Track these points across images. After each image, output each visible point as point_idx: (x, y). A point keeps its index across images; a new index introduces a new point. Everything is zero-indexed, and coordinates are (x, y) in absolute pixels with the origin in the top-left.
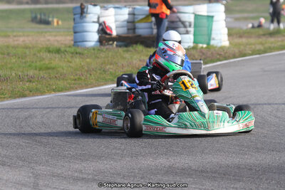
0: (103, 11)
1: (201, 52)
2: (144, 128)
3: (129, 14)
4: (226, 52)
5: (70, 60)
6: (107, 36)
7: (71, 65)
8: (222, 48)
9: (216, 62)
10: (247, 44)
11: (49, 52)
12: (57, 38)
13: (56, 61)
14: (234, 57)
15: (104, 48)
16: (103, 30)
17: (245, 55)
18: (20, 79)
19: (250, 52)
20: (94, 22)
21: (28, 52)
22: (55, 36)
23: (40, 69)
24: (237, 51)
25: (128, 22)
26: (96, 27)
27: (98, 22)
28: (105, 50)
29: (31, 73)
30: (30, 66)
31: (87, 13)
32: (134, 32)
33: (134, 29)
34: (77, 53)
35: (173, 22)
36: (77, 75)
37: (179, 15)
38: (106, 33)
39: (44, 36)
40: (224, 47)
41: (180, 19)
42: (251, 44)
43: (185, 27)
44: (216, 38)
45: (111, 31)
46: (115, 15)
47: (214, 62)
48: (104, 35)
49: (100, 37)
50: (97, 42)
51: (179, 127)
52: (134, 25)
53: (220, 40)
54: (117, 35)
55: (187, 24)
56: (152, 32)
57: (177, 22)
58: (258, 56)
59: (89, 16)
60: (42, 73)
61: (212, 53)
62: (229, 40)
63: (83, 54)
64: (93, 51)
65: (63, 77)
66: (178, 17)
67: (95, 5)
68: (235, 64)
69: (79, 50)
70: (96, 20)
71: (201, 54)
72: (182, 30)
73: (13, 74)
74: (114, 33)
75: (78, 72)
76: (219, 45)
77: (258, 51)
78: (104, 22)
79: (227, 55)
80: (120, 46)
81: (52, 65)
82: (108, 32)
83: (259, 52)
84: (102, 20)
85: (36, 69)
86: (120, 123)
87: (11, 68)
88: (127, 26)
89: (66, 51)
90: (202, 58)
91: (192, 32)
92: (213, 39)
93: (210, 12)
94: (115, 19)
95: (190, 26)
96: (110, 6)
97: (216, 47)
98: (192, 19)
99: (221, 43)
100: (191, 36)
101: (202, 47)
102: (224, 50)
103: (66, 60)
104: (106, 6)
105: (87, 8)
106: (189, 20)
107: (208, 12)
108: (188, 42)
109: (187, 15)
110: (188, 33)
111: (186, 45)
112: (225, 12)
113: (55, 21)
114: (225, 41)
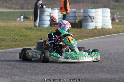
0: (52, 11)
1: (99, 31)
2: (49, 58)
5: (36, 32)
6: (54, 23)
7: (36, 35)
8: (109, 29)
9: (105, 35)
10: (120, 28)
13: (29, 33)
14: (114, 33)
15: (52, 28)
16: (52, 20)
17: (119, 33)
18: (11, 40)
19: (122, 31)
20: (48, 16)
21: (16, 29)
24: (115, 31)
26: (49, 18)
28: (52, 29)
29: (16, 38)
31: (45, 12)
34: (39, 30)
35: (85, 16)
37: (88, 13)
38: (54, 21)
40: (110, 29)
42: (122, 28)
43: (91, 19)
44: (106, 25)
45: (56, 20)
47: (104, 35)
48: (52, 22)
49: (50, 23)
50: (49, 25)
51: (65, 58)
53: (108, 25)
55: (92, 17)
57: (87, 16)
59: (46, 13)
60: (22, 38)
61: (104, 31)
62: (112, 26)
63: (42, 30)
64: (47, 29)
66: (88, 14)
67: (49, 8)
68: (114, 36)
69: (40, 28)
70: (49, 15)
72: (90, 20)
73: (8, 38)
74: (57, 21)
76: (107, 28)
78: (53, 16)
79: (111, 32)
81: (27, 35)
82: (55, 21)
84: (52, 15)
85: (19, 36)
86: (39, 56)
87: (7, 35)
90: (99, 33)
91: (94, 21)
92: (105, 25)
93: (103, 12)
94: (58, 14)
95: (94, 18)
96: (56, 8)
97: (106, 29)
98: (94, 16)
99: (108, 27)
100: (94, 23)
101: (99, 29)
102: (109, 30)
103: (34, 32)
104: (54, 8)
105: (45, 9)
106: (93, 16)
107: (102, 12)
108: (92, 26)
109: (92, 13)
110: (92, 22)
111: (91, 28)
112: (110, 13)
113: (31, 17)
114: (110, 26)
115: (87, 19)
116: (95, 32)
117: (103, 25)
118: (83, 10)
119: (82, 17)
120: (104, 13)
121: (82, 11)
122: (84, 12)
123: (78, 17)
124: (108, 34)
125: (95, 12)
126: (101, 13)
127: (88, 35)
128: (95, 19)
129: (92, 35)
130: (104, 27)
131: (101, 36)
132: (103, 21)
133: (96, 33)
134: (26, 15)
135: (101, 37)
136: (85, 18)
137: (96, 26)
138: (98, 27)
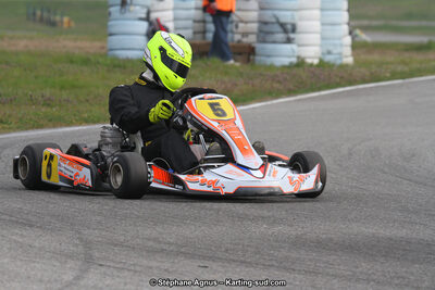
0: (155, 3)
1: (310, 72)
3: (197, 9)
4: (350, 74)
8: (343, 67)
10: (382, 63)
11: (72, 62)
14: (364, 81)
18: (32, 101)
19: (388, 75)
20: (141, 19)
23: (62, 88)
24: (367, 73)
25: (195, 21)
26: (143, 27)
27: (147, 19)
31: (131, 4)
32: (204, 38)
33: (204, 32)
34: (115, 66)
35: (266, 23)
37: (276, 12)
40: (347, 65)
41: (277, 19)
42: (388, 63)
44: (335, 51)
46: (175, 9)
47: (331, 88)
52: (204, 27)
53: (340, 54)
55: (289, 27)
56: (233, 37)
57: (273, 23)
58: (400, 81)
61: (329, 75)
62: (353, 55)
63: (125, 67)
66: (275, 16)
70: (144, 16)
71: (311, 75)
72: (281, 36)
76: (338, 62)
78: (158, 20)
79: (352, 78)
83: (403, 76)
84: (154, 16)
88: (193, 28)
89: (98, 63)
90: (314, 80)
91: (296, 41)
92: (329, 53)
93: (325, 10)
94: (175, 15)
97: (333, 65)
98: (297, 20)
99: (341, 58)
100: (294, 46)
101: (311, 65)
102: (346, 71)
106: (292, 21)
107: (322, 10)
108: (289, 57)
109: (289, 13)
110: (289, 41)
111: (286, 61)
112: (348, 10)
113: (66, 19)
114: (346, 57)
115: (272, 33)
116: (301, 77)
117: (323, 54)
119: (255, 26)
120: (326, 13)
121: (254, 4)
122: (262, 9)
123: (241, 25)
124: (343, 82)
126: (317, 13)
127: (276, 85)
128: (300, 33)
129: (291, 87)
130: (328, 58)
131: (320, 89)
132: (323, 38)
135: (323, 93)
136: (266, 28)
137: (303, 55)
138: (309, 61)
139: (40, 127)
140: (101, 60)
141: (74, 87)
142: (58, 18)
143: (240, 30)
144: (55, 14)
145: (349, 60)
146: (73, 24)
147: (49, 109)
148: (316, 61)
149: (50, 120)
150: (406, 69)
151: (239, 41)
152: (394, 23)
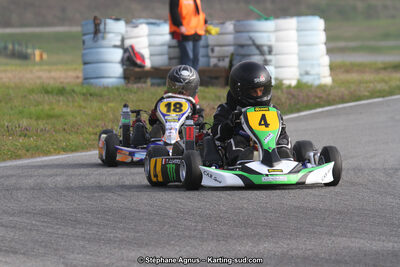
0: (129, 29)
1: (289, 93)
4: (329, 95)
5: (82, 104)
6: (137, 69)
8: (322, 87)
10: (360, 82)
11: (47, 92)
12: (53, 74)
14: (343, 100)
15: (133, 87)
16: (131, 60)
17: (359, 98)
18: (9, 131)
19: (367, 94)
20: (115, 46)
22: (50, 71)
23: (38, 118)
24: (346, 92)
25: (170, 47)
26: (118, 54)
27: (122, 46)
28: (135, 90)
30: (21, 112)
31: (104, 33)
34: (91, 95)
35: (242, 46)
36: (98, 126)
37: (252, 34)
38: (135, 65)
39: (31, 71)
40: (325, 86)
41: (253, 41)
43: (262, 53)
44: (313, 72)
45: (143, 61)
46: (149, 35)
47: (311, 109)
48: (131, 68)
49: (125, 71)
50: (120, 78)
53: (318, 75)
54: (153, 68)
55: (266, 49)
56: (209, 62)
57: (248, 45)
58: (380, 99)
59: (110, 36)
60: (41, 124)
61: (308, 95)
62: (331, 75)
63: (101, 96)
64: (115, 91)
65: (75, 129)
66: (251, 38)
67: (117, 19)
69: (93, 90)
70: (118, 43)
71: (290, 96)
72: (257, 59)
74: (148, 64)
75: (99, 122)
76: (317, 83)
77: (380, 91)
78: (132, 47)
79: (330, 98)
80: (159, 85)
81: (57, 111)
82: (139, 62)
83: (382, 94)
84: (128, 43)
85: (31, 118)
88: (169, 54)
89: (73, 91)
90: (293, 101)
91: (273, 62)
92: (307, 73)
93: (301, 30)
94: (149, 41)
95: (270, 52)
96: (141, 21)
97: (311, 86)
98: (273, 42)
99: (319, 79)
101: (289, 86)
102: (325, 91)
103: (76, 104)
104: (134, 21)
105: (105, 24)
106: (269, 43)
107: (298, 30)
109: (265, 35)
110: (266, 63)
112: (325, 30)
113: (37, 53)
114: (324, 77)
115: (249, 55)
116: (279, 99)
117: (301, 75)
118: (235, 25)
119: (231, 49)
120: (302, 33)
121: (230, 26)
122: (237, 31)
123: (217, 49)
124: (322, 103)
125: (276, 31)
126: (293, 34)
128: (276, 54)
130: (307, 79)
131: (299, 111)
132: (301, 59)
133: (283, 100)
134: (20, 44)
136: (243, 51)
137: (281, 76)
138: (286, 82)
139: (19, 157)
140: (76, 89)
141: (50, 117)
142: (29, 51)
143: (216, 54)
144: (27, 47)
145: (327, 80)
146: (45, 56)
147: (26, 139)
148: (294, 83)
149: (28, 151)
150: (386, 87)
151: (215, 66)
152: (372, 43)
